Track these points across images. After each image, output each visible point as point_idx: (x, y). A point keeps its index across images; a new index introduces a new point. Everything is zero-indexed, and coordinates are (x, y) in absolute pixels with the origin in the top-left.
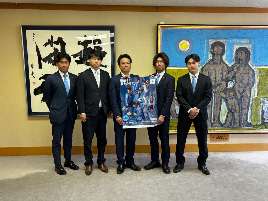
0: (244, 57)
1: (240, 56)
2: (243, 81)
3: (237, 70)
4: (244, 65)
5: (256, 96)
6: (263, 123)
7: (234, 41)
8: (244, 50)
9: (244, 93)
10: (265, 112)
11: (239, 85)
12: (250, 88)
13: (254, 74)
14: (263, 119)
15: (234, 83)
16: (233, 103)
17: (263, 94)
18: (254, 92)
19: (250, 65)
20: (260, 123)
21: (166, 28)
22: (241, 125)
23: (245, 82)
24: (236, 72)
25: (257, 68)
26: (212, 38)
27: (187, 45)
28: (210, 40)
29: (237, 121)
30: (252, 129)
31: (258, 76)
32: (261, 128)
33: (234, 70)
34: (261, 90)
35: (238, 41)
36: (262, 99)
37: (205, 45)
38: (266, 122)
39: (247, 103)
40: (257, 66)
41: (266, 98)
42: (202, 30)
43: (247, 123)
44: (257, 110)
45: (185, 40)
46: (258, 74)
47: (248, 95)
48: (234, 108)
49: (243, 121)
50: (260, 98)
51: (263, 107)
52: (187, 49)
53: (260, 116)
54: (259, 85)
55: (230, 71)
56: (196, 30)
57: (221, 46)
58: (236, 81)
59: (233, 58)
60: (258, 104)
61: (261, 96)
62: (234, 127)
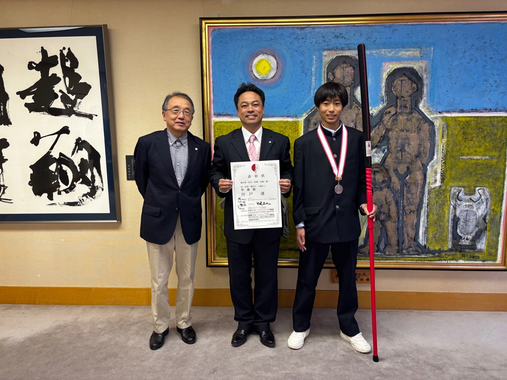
0: (407, 92)
1: (399, 88)
2: (406, 148)
3: (392, 121)
4: (408, 111)
5: (438, 184)
6: (456, 247)
7: (383, 52)
8: (408, 74)
9: (410, 178)
10: (462, 220)
11: (397, 158)
12: (423, 164)
13: (434, 130)
14: (456, 237)
15: (383, 152)
16: (383, 198)
17: (454, 179)
18: (434, 175)
19: (423, 110)
20: (450, 245)
21: (221, 27)
22: (402, 250)
23: (412, 149)
24: (390, 127)
25: (440, 117)
26: (330, 47)
27: (270, 65)
28: (325, 53)
29: (394, 240)
30: (430, 259)
31: (443, 136)
32: (450, 257)
33: (385, 122)
34: (451, 169)
35: (393, 53)
36: (452, 189)
37: (311, 66)
38: (464, 243)
39: (417, 201)
40: (440, 113)
41: (464, 187)
42: (305, 29)
43: (418, 246)
44: (440, 217)
45: (266, 54)
46: (443, 131)
47: (419, 182)
48: (386, 212)
49: (406, 241)
50: (448, 188)
51: (455, 208)
52: (272, 75)
53: (448, 230)
54: (445, 157)
55: (374, 124)
56: (291, 30)
57: (351, 66)
58: (388, 149)
59: (381, 94)
60: (444, 201)
61: (451, 184)
62: (387, 253)
